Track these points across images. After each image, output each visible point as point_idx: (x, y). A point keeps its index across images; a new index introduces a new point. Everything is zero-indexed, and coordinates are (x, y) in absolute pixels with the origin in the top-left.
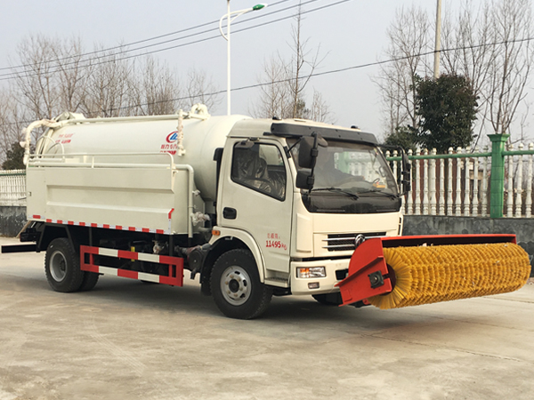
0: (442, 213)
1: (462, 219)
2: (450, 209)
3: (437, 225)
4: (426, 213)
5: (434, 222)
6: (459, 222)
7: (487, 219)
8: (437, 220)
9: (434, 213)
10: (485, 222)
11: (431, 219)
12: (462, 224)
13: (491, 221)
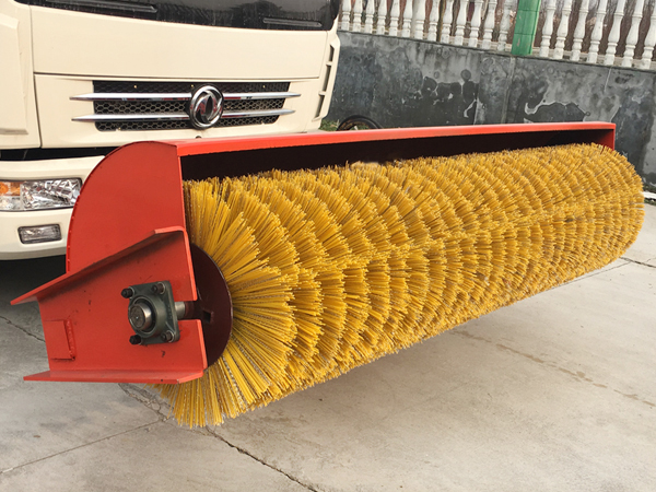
0: (432, 37)
1: (465, 51)
2: (446, 31)
3: (421, 56)
4: (406, 34)
5: (418, 51)
6: (459, 56)
7: (505, 55)
8: (424, 47)
9: (419, 35)
10: (503, 60)
11: (414, 45)
12: (463, 59)
13: (513, 60)
